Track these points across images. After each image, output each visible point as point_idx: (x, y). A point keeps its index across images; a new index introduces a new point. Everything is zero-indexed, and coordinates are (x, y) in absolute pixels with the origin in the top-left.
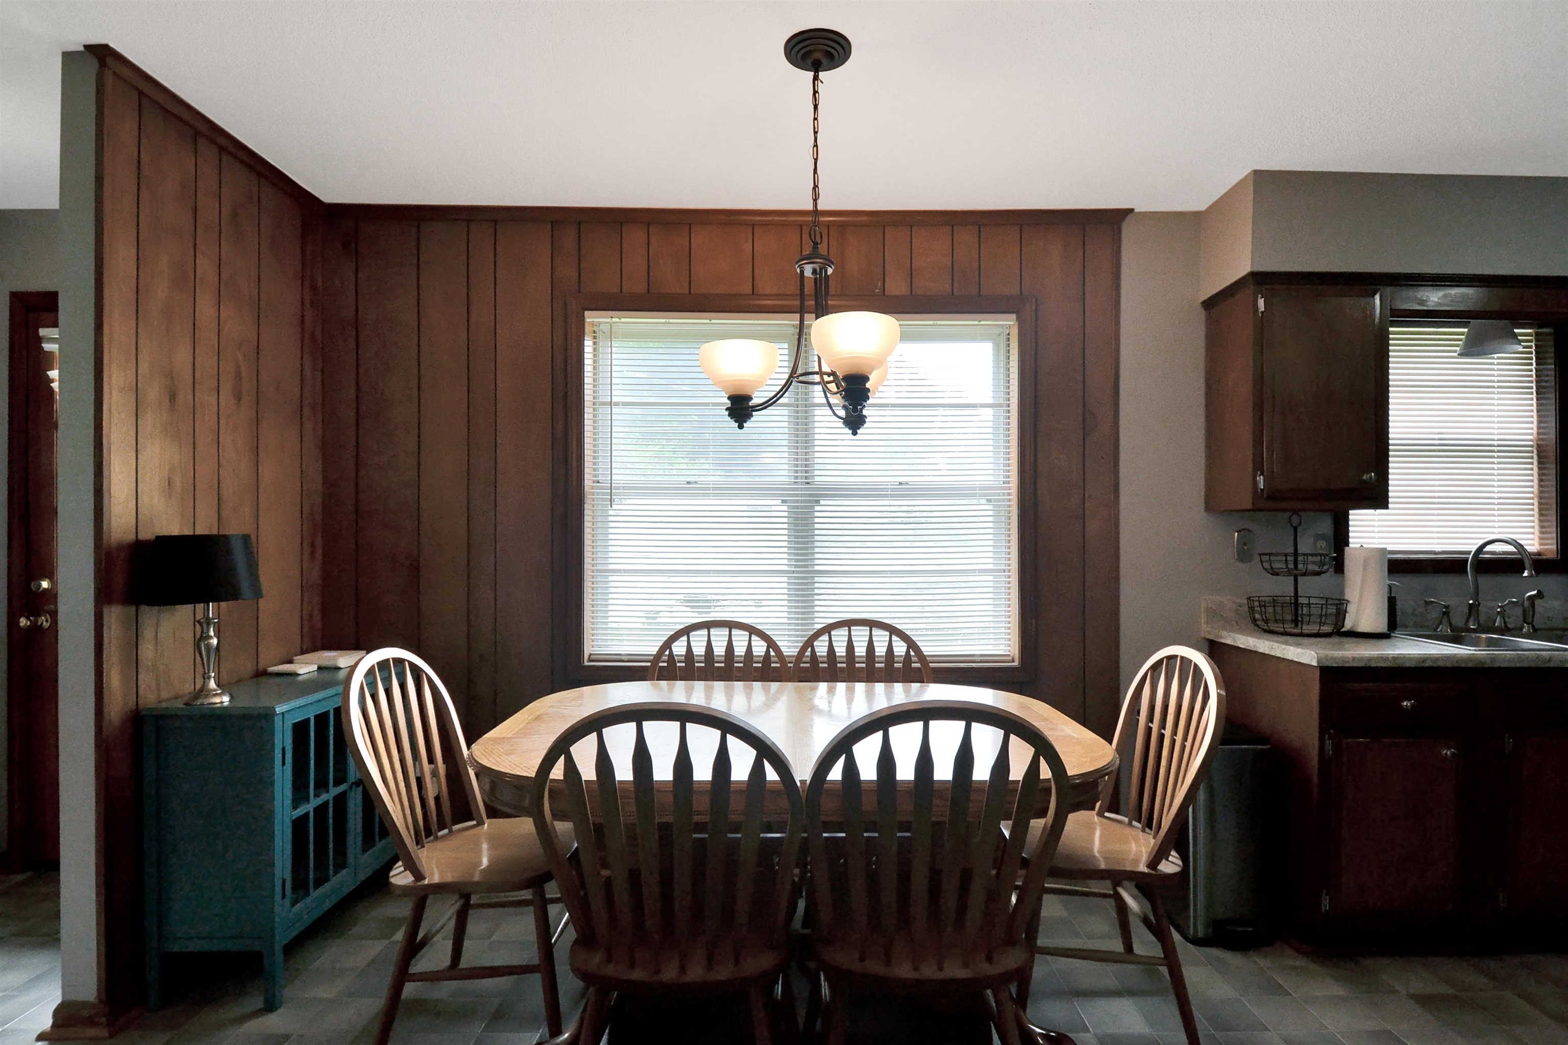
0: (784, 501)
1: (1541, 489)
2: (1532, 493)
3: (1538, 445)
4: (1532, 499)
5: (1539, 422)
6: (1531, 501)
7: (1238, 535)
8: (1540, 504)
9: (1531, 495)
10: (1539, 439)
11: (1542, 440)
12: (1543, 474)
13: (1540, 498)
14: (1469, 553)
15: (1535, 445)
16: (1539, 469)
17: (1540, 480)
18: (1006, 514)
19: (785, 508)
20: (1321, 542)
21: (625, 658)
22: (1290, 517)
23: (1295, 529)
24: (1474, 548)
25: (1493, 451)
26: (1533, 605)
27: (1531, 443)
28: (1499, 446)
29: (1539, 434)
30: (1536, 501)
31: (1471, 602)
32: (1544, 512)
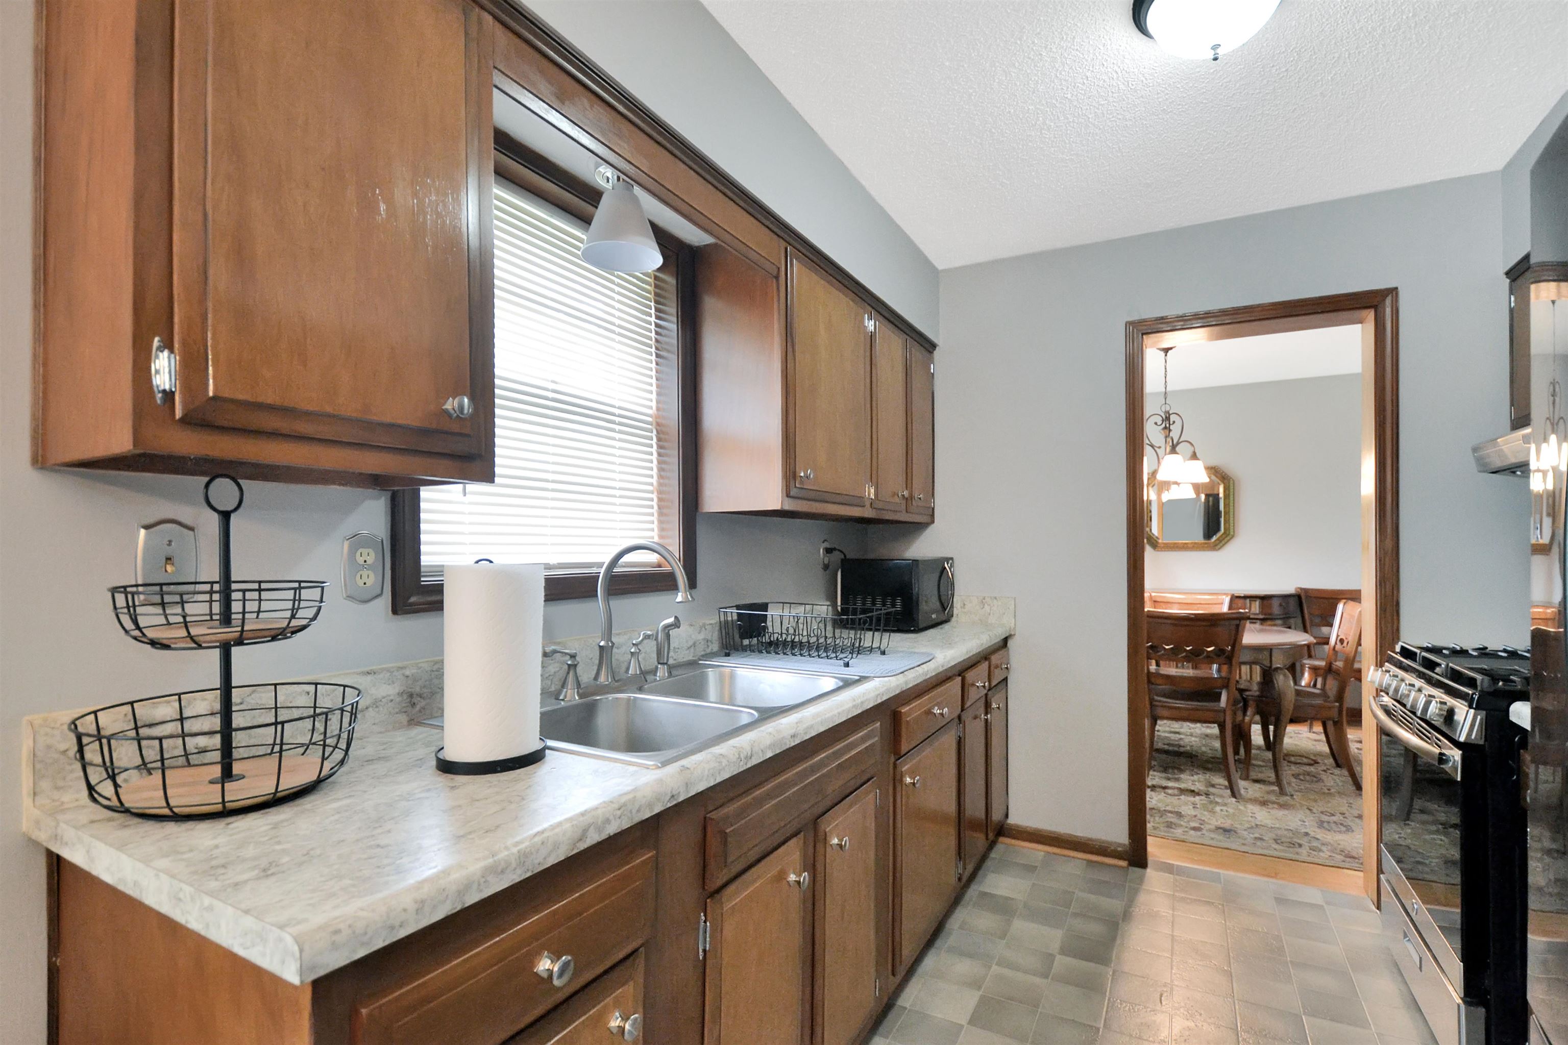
1: (661, 481)
2: (652, 484)
3: (658, 424)
4: (652, 492)
5: (658, 394)
6: (650, 495)
7: (146, 535)
8: (660, 500)
9: (651, 488)
12: (665, 462)
13: (660, 492)
14: (600, 565)
15: (654, 424)
16: (659, 455)
17: (660, 470)
20: (365, 551)
22: (207, 485)
23: (225, 516)
24: (607, 559)
25: (613, 422)
26: (668, 636)
27: (650, 419)
28: (620, 416)
29: (658, 409)
30: (654, 496)
31: (603, 643)
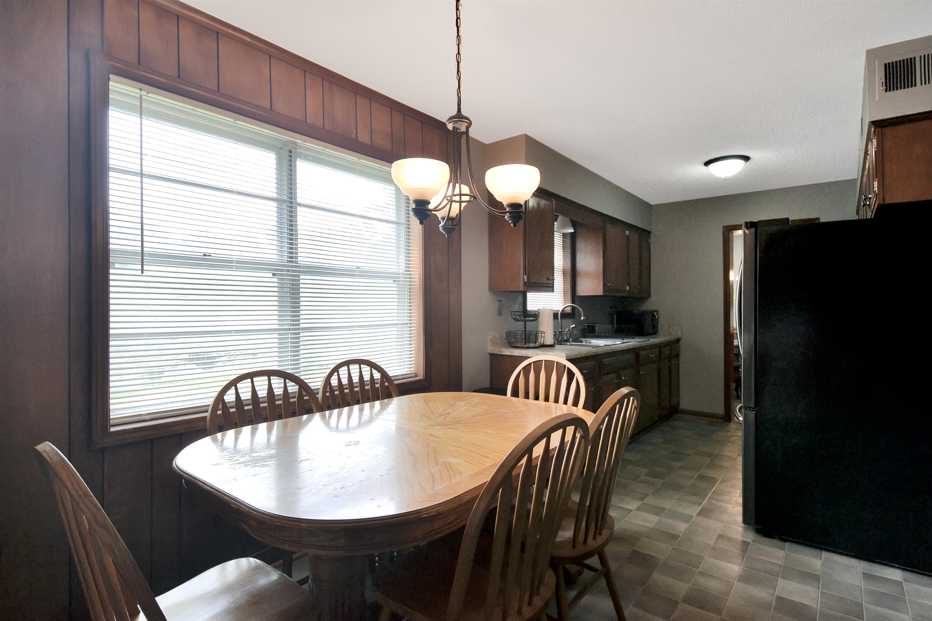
0: (274, 275)
3: (563, 269)
5: (564, 260)
7: (498, 303)
10: (563, 267)
11: (565, 267)
14: (559, 310)
18: (408, 290)
19: (276, 280)
21: (148, 417)
26: (573, 330)
29: (563, 265)
31: (560, 330)
32: (565, 295)
